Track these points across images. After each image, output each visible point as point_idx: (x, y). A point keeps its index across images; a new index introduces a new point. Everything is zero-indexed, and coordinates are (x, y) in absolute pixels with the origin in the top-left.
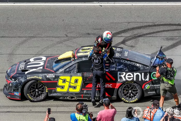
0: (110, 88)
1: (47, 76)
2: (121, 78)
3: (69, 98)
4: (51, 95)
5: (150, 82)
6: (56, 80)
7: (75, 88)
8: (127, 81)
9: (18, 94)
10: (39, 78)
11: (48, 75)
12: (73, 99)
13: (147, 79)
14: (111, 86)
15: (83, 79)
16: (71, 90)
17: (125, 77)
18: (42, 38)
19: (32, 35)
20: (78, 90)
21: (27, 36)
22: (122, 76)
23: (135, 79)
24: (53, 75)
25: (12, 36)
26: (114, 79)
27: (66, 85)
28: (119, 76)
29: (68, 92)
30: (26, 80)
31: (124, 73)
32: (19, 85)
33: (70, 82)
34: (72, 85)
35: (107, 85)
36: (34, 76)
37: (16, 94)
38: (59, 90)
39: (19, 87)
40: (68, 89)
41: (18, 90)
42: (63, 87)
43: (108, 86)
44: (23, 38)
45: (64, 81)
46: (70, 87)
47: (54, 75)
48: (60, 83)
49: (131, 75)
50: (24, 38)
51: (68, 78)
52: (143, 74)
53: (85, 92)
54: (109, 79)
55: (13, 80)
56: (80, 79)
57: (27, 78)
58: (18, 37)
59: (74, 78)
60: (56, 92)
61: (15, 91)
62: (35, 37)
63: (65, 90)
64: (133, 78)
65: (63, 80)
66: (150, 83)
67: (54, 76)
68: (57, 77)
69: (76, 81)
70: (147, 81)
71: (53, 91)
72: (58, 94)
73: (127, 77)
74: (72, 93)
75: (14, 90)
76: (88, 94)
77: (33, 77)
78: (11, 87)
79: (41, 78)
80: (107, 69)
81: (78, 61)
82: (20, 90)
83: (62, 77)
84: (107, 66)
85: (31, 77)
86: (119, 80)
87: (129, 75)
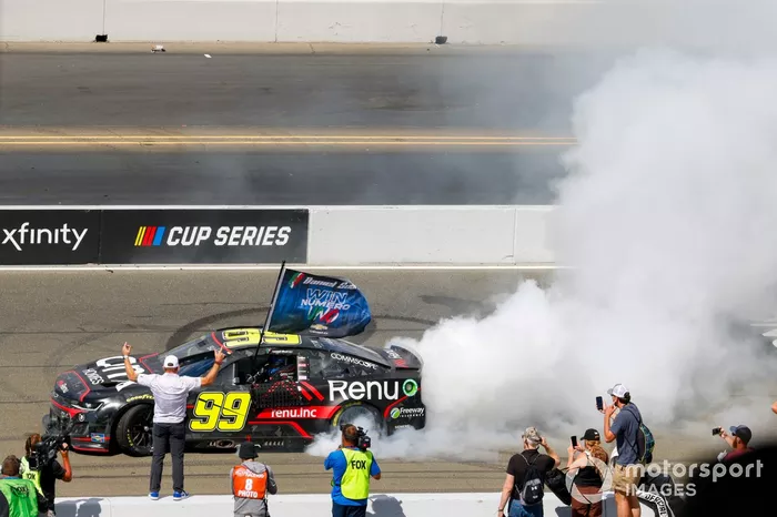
0: (311, 419)
2: (337, 394)
3: (219, 444)
5: (400, 402)
6: (191, 402)
7: (232, 419)
8: (351, 400)
9: (104, 438)
12: (227, 446)
13: (395, 396)
15: (252, 398)
16: (224, 426)
17: (346, 391)
20: (238, 425)
22: (341, 390)
23: (369, 397)
26: (321, 398)
27: (214, 413)
28: (332, 390)
29: (216, 431)
30: (123, 404)
31: (345, 383)
32: (107, 416)
33: (222, 408)
34: (226, 413)
35: (305, 412)
36: (142, 395)
37: (97, 438)
38: (196, 425)
40: (217, 423)
41: (104, 428)
42: (205, 419)
43: (307, 413)
45: (210, 404)
46: (222, 417)
48: (200, 410)
49: (359, 388)
51: (217, 397)
52: (386, 383)
53: (254, 428)
54: (310, 398)
55: (89, 405)
56: (245, 398)
57: (127, 401)
59: (232, 397)
61: (95, 432)
63: (210, 426)
64: (366, 393)
65: (206, 402)
66: (402, 405)
68: (194, 397)
69: (237, 404)
70: (394, 400)
72: (194, 435)
73: (351, 391)
74: (226, 433)
75: (93, 430)
76: (261, 433)
77: (140, 397)
78: (85, 423)
80: (303, 374)
81: (236, 358)
82: (108, 427)
83: (206, 396)
84: (303, 368)
85: (136, 398)
86: (332, 398)
87: (357, 387)
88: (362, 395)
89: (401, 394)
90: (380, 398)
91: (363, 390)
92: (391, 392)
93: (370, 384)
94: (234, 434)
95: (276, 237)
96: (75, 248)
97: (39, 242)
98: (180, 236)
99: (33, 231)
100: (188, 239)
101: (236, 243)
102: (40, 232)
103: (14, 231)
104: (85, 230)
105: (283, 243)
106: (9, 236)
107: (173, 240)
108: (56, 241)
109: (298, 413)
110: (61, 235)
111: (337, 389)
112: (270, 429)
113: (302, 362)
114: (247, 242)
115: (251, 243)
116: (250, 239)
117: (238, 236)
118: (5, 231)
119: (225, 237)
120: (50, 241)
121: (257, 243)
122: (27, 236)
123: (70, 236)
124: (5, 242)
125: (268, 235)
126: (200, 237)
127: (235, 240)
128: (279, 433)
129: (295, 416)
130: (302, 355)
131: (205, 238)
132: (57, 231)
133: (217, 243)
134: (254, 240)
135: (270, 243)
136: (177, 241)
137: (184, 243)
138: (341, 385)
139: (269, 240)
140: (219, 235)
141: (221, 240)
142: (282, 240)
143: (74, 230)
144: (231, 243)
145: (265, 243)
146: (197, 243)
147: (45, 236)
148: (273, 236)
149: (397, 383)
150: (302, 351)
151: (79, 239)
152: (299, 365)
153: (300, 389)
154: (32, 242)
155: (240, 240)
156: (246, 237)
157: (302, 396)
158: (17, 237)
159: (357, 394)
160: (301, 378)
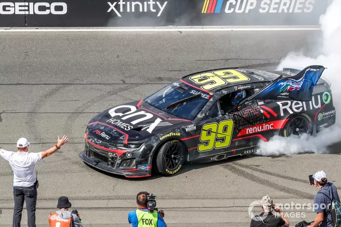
1: (187, 130)
2: (285, 111)
3: (217, 158)
6: (198, 132)
7: (223, 140)
8: (295, 113)
9: (147, 167)
10: (177, 134)
11: (186, 128)
12: (222, 158)
14: (272, 126)
15: (234, 123)
16: (219, 145)
18: (83, 85)
19: (67, 82)
20: (228, 143)
21: (58, 83)
22: (287, 107)
23: (305, 109)
25: (33, 83)
26: (276, 115)
27: (212, 137)
28: (282, 108)
29: (214, 150)
31: (289, 102)
32: (149, 152)
33: (217, 133)
34: (219, 136)
36: (169, 133)
37: (143, 167)
38: (201, 148)
39: (149, 155)
40: (214, 144)
41: (147, 160)
42: (207, 143)
43: (267, 127)
44: (52, 86)
45: (209, 132)
46: (217, 140)
48: (204, 137)
49: (299, 104)
50: (54, 87)
51: (213, 126)
52: (313, 98)
53: (237, 143)
54: (268, 116)
55: (133, 146)
56: (230, 123)
57: (161, 139)
58: (43, 84)
59: (222, 124)
60: (198, 153)
62: (72, 84)
63: (210, 147)
64: (303, 107)
65: (207, 131)
66: (323, 110)
67: (195, 127)
68: (199, 129)
69: (225, 129)
71: (194, 152)
72: (200, 155)
73: (294, 107)
74: (220, 150)
75: (139, 163)
76: (241, 146)
77: (168, 135)
78: (132, 159)
79: (179, 134)
81: (217, 97)
82: (150, 159)
83: (206, 127)
85: (166, 136)
86: (282, 114)
87: (297, 104)
88: (301, 109)
89: (322, 103)
90: (311, 108)
91: (301, 105)
92: (317, 103)
94: (225, 149)
95: (304, 7)
96: (159, 15)
97: (133, 10)
98: (234, 6)
99: (128, 3)
100: (240, 8)
101: (275, 11)
102: (133, 4)
103: (115, 3)
104: (166, 3)
105: (309, 11)
106: (112, 7)
107: (229, 9)
108: (146, 10)
109: (262, 128)
110: (148, 6)
111: (284, 107)
112: (245, 142)
114: (283, 10)
115: (286, 11)
116: (285, 8)
117: (277, 6)
118: (109, 3)
119: (267, 7)
120: (141, 10)
121: (291, 11)
122: (125, 6)
123: (155, 7)
124: (109, 11)
125: (298, 6)
126: (249, 7)
127: (274, 9)
128: (251, 144)
130: (257, 87)
131: (252, 8)
132: (145, 3)
133: (261, 11)
134: (288, 9)
135: (300, 11)
136: (232, 10)
137: (237, 11)
138: (287, 104)
139: (299, 9)
140: (262, 5)
141: (264, 9)
142: (308, 8)
143: (158, 3)
144: (271, 11)
145: (296, 11)
146: (247, 11)
147: (137, 7)
148: (301, 6)
149: (319, 96)
151: (162, 9)
153: (262, 111)
154: (128, 10)
155: (278, 9)
156: (282, 7)
157: (265, 116)
158: (117, 7)
159: (298, 108)
160: (260, 103)
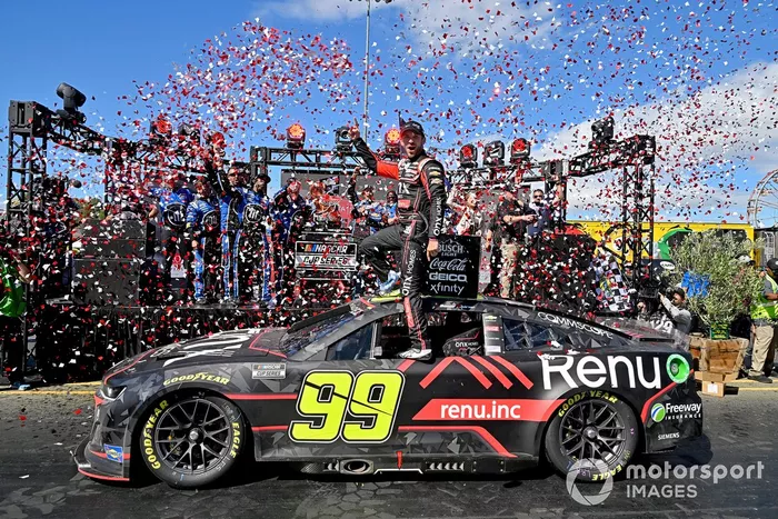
1: (255, 374)
2: (556, 377)
3: (346, 467)
4: (268, 456)
5: (664, 393)
6: (292, 387)
7: (369, 421)
9: (122, 454)
10: (217, 379)
11: (256, 368)
12: (359, 471)
13: (657, 383)
14: (516, 412)
16: (354, 432)
17: (572, 371)
20: (381, 431)
22: (563, 370)
24: (278, 366)
26: (529, 384)
27: (335, 409)
28: (547, 370)
29: (340, 441)
30: (156, 389)
31: (571, 358)
32: (126, 412)
33: (349, 399)
34: (356, 409)
35: (500, 408)
36: (194, 373)
37: (113, 452)
38: (301, 431)
39: (127, 422)
40: (342, 429)
41: (120, 435)
42: (318, 421)
43: (503, 410)
45: (326, 393)
46: (349, 417)
47: (282, 368)
48: (309, 402)
49: (596, 367)
51: (341, 381)
52: (639, 360)
53: (410, 439)
54: (508, 384)
56: (393, 384)
57: (165, 384)
59: (367, 381)
60: (288, 441)
61: (107, 442)
63: (328, 432)
65: (319, 388)
66: (667, 397)
67: (283, 373)
68: (298, 380)
69: (376, 393)
70: (655, 390)
71: (278, 437)
72: (297, 449)
73: (581, 372)
74: (357, 446)
76: (420, 446)
77: (190, 377)
79: (225, 381)
80: (494, 343)
81: (378, 315)
82: (127, 435)
83: (318, 379)
84: (494, 334)
85: (183, 378)
86: (547, 384)
87: (590, 365)
89: (665, 380)
90: (633, 385)
91: (602, 370)
92: (650, 376)
93: (613, 361)
94: (374, 447)
109: (489, 411)
111: (555, 369)
112: (438, 440)
113: (492, 324)
128: (454, 447)
129: (482, 416)
130: (491, 312)
149: (656, 360)
150: (491, 308)
152: (486, 329)
159: (592, 377)
160: (490, 349)
